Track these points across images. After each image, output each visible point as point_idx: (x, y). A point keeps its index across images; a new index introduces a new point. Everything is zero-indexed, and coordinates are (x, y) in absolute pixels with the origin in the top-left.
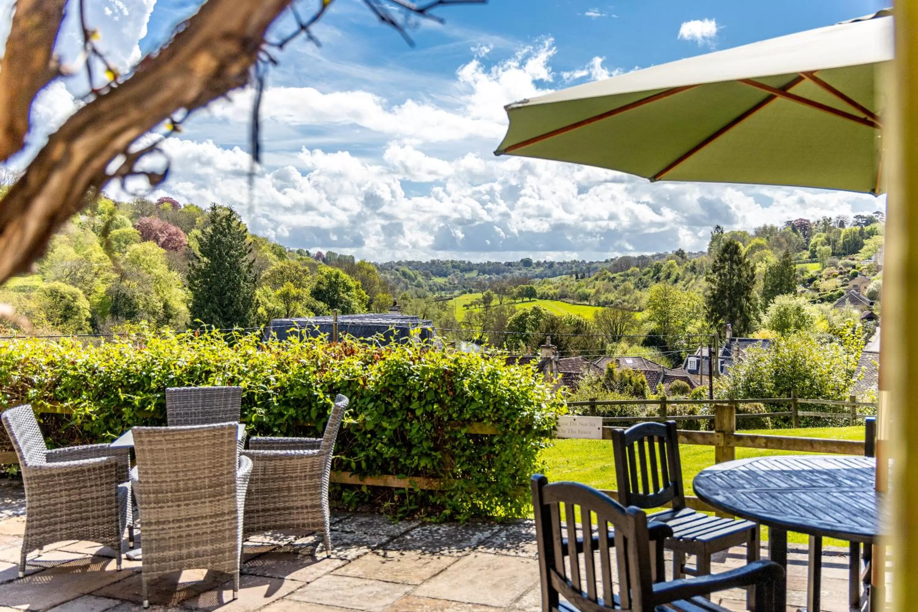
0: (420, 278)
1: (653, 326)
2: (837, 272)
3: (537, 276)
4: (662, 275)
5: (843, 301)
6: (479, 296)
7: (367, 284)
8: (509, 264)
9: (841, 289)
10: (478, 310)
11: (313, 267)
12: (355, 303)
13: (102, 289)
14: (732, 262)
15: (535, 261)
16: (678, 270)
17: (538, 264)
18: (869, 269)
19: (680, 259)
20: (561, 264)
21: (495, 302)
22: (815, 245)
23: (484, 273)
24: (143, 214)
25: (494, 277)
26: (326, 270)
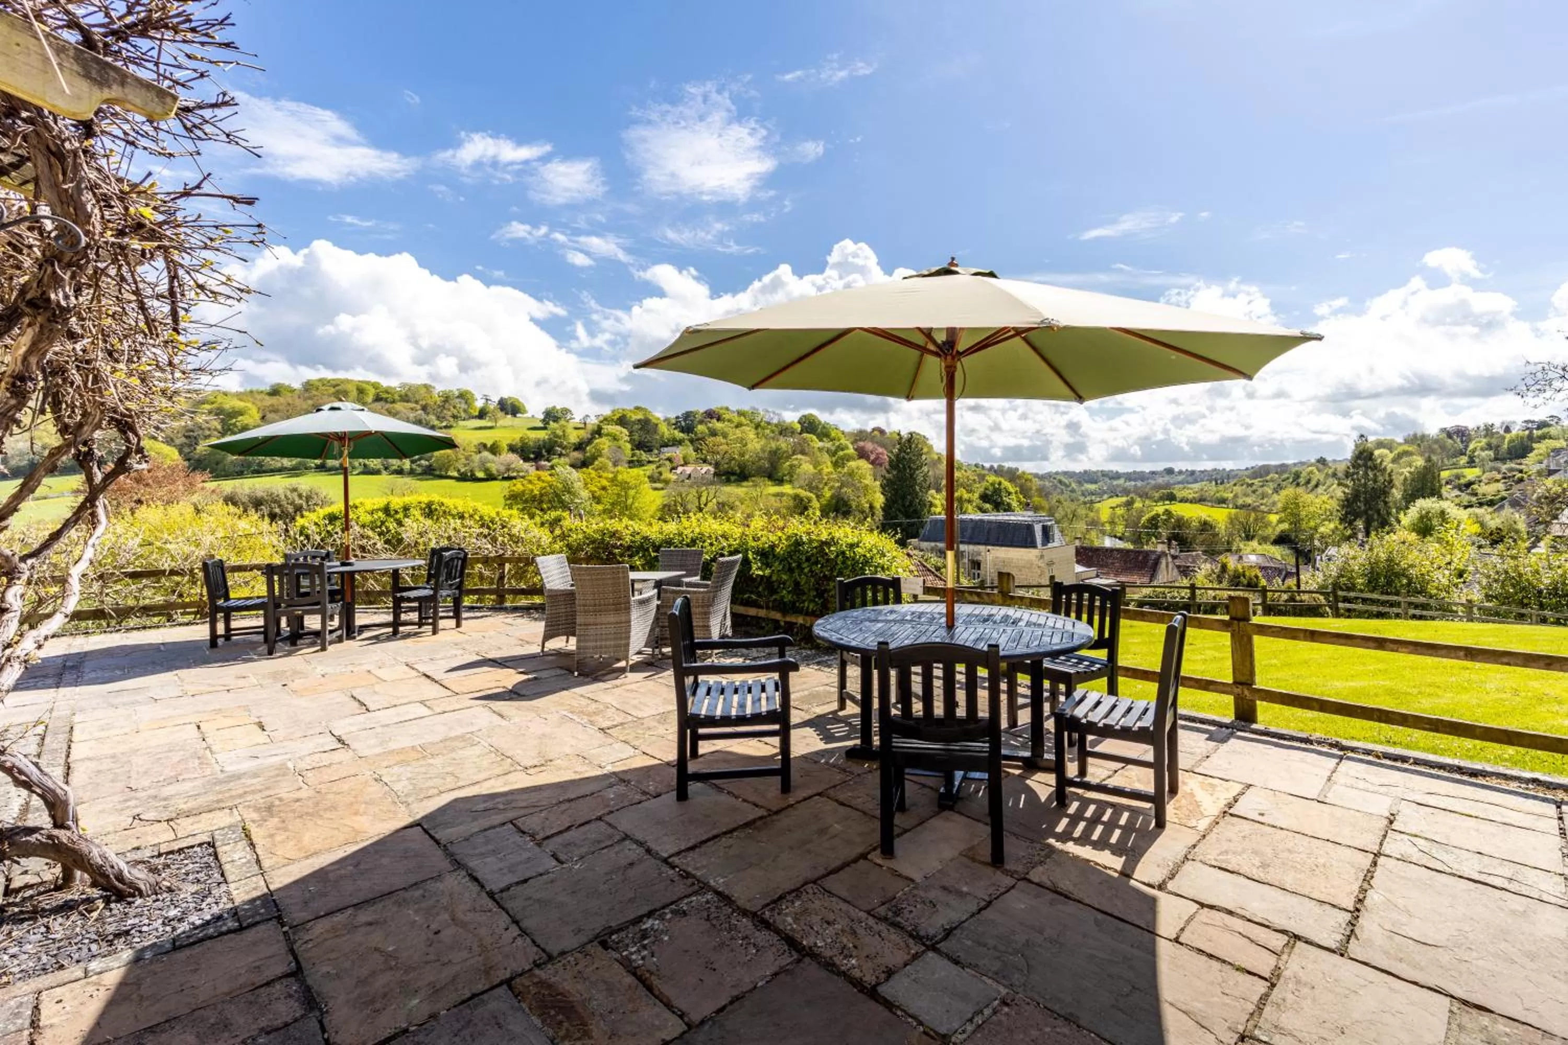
0: (1074, 485)
1: (1285, 526)
2: (1499, 477)
3: (1179, 483)
4: (1302, 480)
5: (1502, 507)
6: (1124, 499)
7: (1024, 491)
8: (1153, 473)
9: (1504, 494)
10: (1120, 511)
11: (982, 477)
12: (1015, 504)
13: (828, 494)
14: (1367, 467)
15: (1176, 470)
16: (1318, 476)
17: (1180, 472)
18: (1539, 473)
19: (1321, 466)
20: (1202, 472)
21: (1138, 505)
22: (1474, 450)
23: (1130, 480)
24: (860, 440)
25: (1139, 484)
26: (992, 478)
